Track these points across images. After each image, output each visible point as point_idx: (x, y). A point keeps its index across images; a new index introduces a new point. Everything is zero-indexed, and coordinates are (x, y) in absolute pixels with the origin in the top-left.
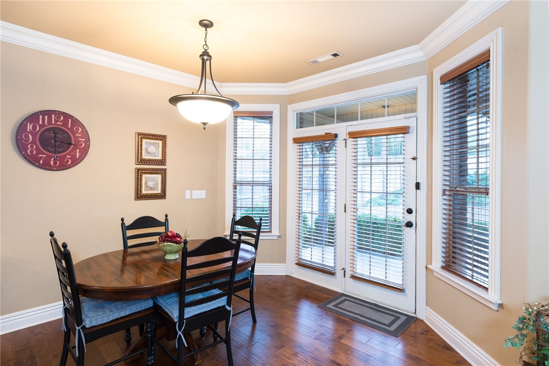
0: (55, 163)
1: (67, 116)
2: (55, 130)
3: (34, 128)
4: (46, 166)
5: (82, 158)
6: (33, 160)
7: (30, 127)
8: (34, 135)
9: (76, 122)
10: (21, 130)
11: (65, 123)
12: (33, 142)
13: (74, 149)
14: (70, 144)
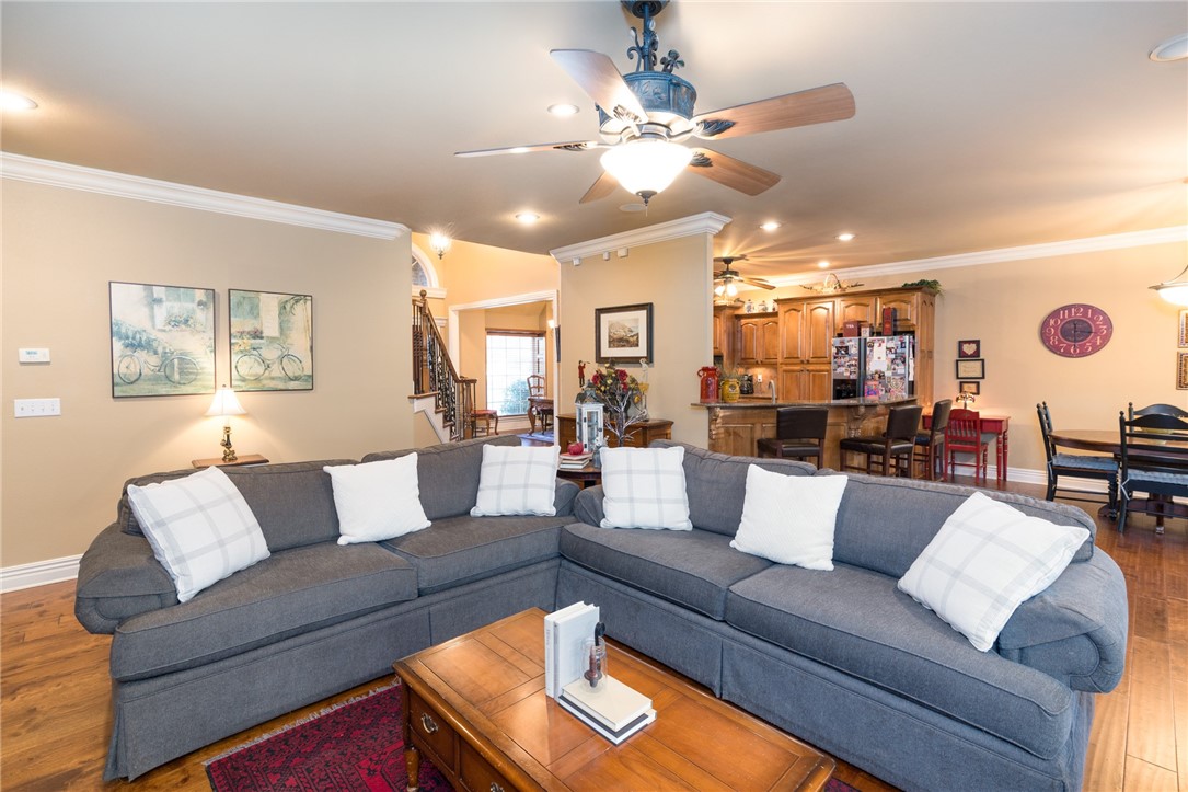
0: (1075, 351)
1: (1086, 307)
2: (1075, 322)
3: (1056, 322)
4: (1067, 354)
5: (1103, 344)
6: (1054, 349)
7: (1052, 322)
8: (1055, 327)
9: (1097, 311)
10: (1045, 325)
11: (1085, 314)
12: (1056, 334)
13: (1095, 337)
14: (1090, 332)
